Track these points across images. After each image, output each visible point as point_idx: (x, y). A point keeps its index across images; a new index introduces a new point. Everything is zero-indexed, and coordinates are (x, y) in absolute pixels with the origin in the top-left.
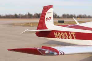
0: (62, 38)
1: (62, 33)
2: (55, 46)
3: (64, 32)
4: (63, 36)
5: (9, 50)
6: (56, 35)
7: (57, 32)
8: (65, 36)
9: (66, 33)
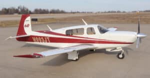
0: (39, 42)
1: (39, 38)
2: (39, 52)
3: (41, 37)
4: (40, 40)
5: (14, 56)
6: (34, 39)
7: (35, 37)
8: (42, 40)
9: (42, 38)
